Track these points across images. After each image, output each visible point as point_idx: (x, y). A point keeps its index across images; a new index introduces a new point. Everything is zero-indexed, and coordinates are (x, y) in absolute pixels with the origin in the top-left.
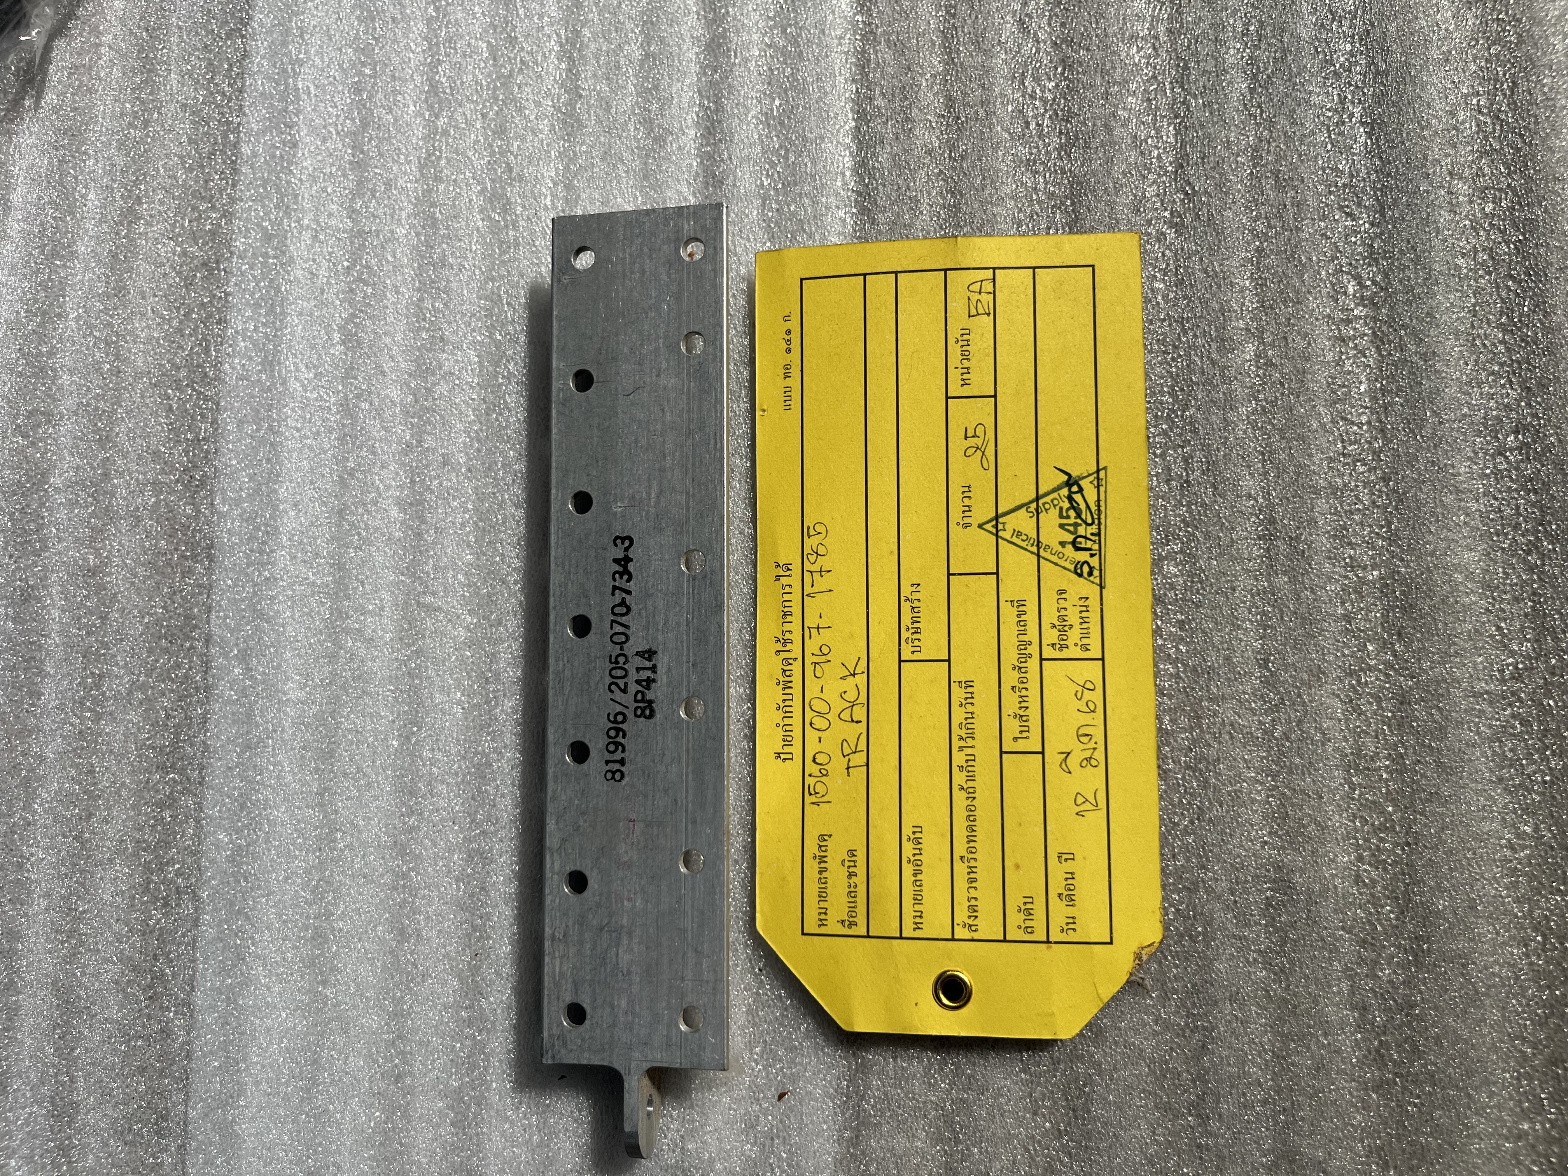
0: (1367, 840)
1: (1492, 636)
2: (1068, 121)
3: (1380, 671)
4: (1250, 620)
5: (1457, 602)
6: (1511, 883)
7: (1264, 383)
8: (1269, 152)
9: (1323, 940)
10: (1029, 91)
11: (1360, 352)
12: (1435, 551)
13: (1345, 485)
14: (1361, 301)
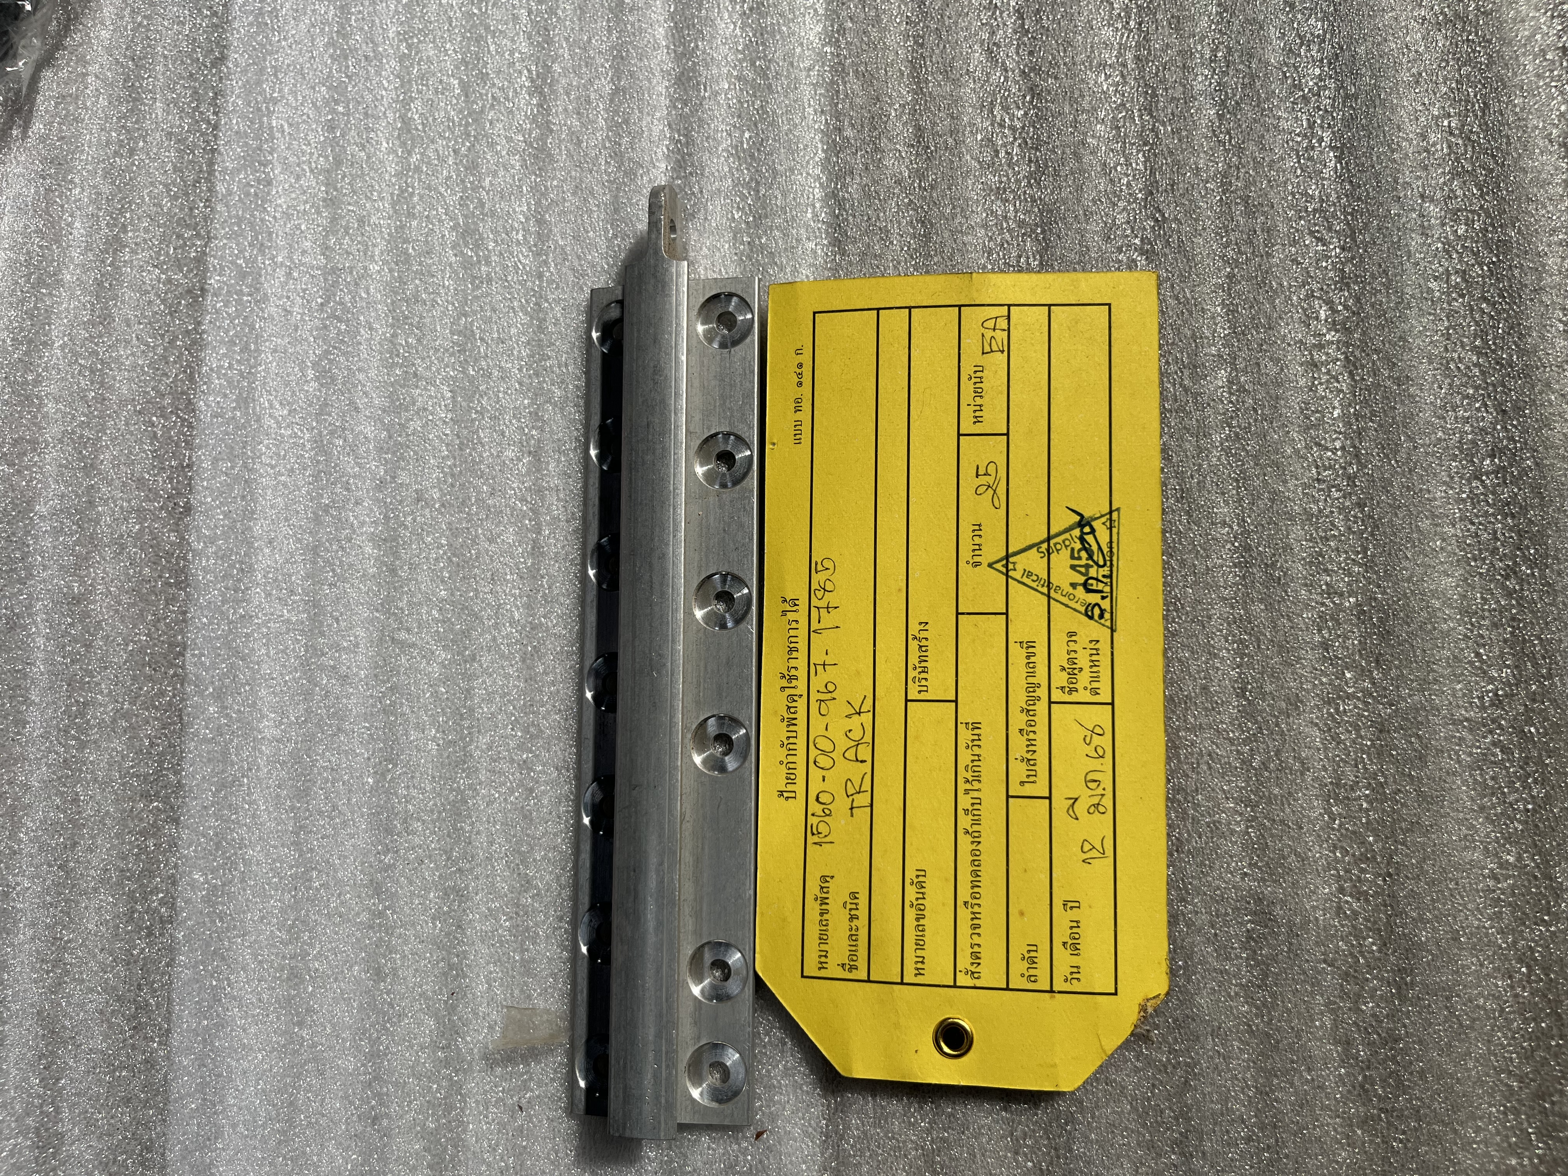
0: (1347, 871)
1: (1471, 663)
2: (1037, 149)
3: (1358, 699)
4: (1227, 649)
5: (1435, 629)
6: (1495, 913)
7: (1238, 409)
8: (1238, 178)
9: (1305, 973)
10: (998, 119)
11: (1333, 377)
12: (1411, 576)
13: (1320, 511)
14: (1333, 326)
